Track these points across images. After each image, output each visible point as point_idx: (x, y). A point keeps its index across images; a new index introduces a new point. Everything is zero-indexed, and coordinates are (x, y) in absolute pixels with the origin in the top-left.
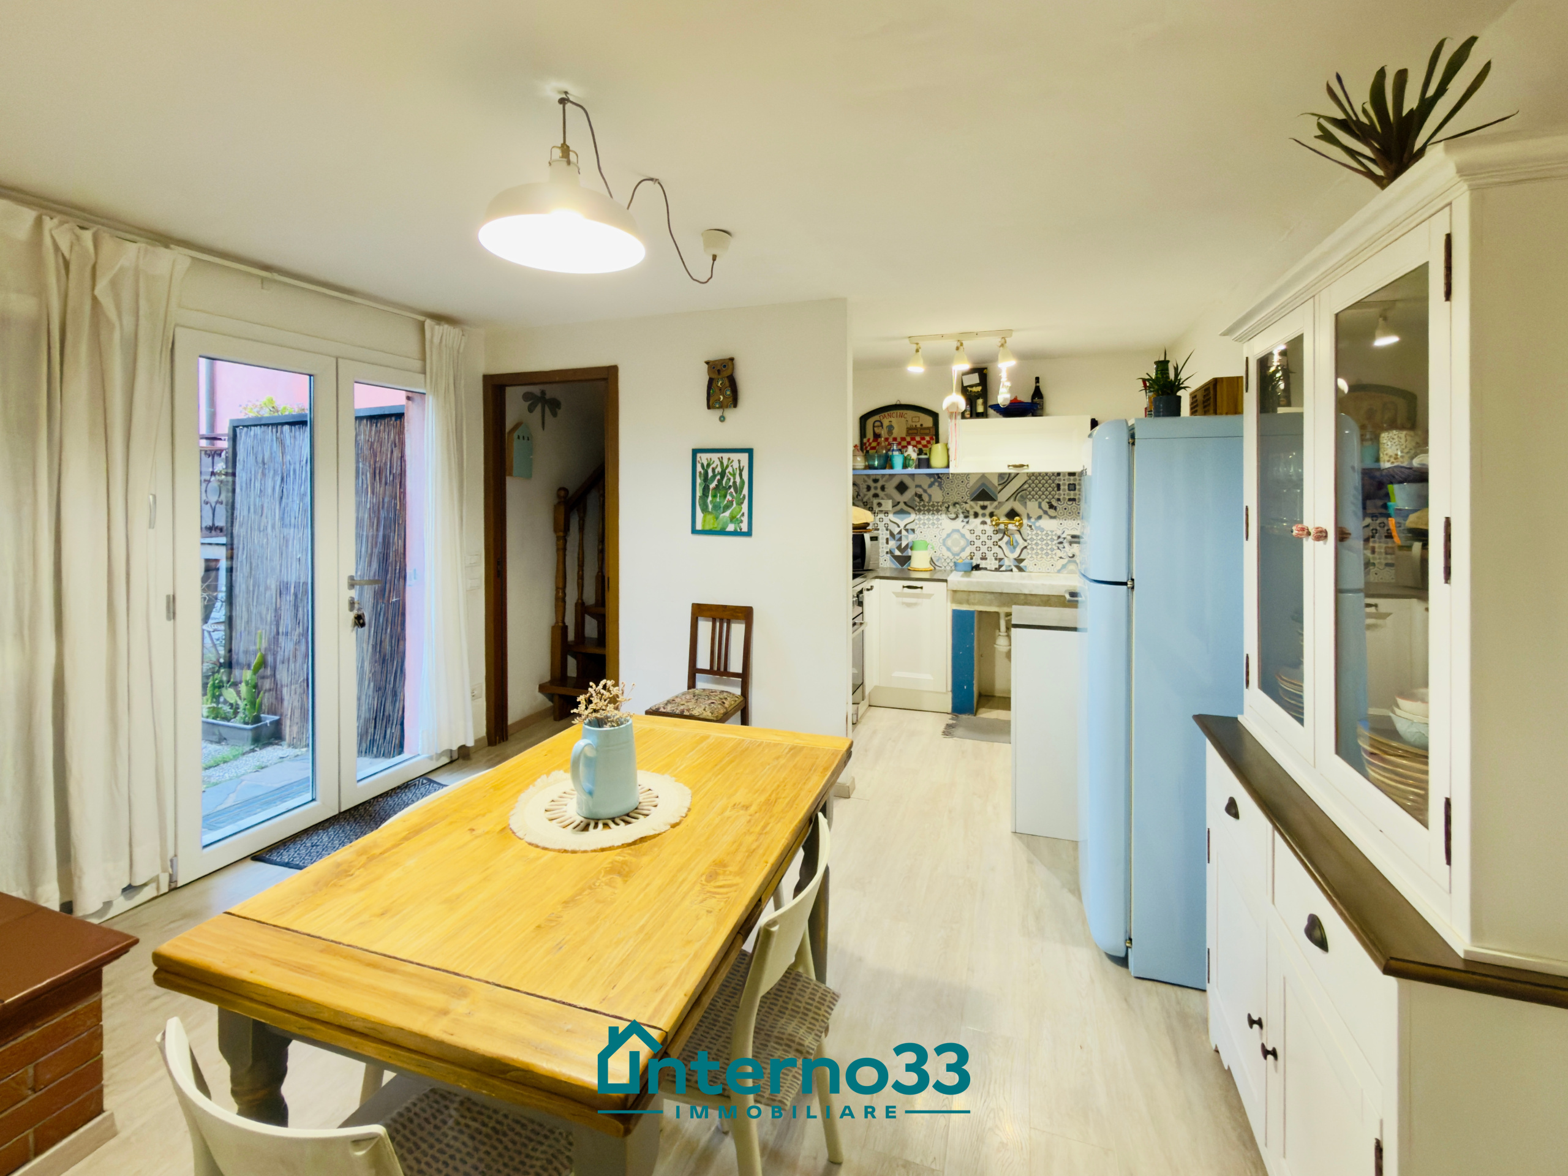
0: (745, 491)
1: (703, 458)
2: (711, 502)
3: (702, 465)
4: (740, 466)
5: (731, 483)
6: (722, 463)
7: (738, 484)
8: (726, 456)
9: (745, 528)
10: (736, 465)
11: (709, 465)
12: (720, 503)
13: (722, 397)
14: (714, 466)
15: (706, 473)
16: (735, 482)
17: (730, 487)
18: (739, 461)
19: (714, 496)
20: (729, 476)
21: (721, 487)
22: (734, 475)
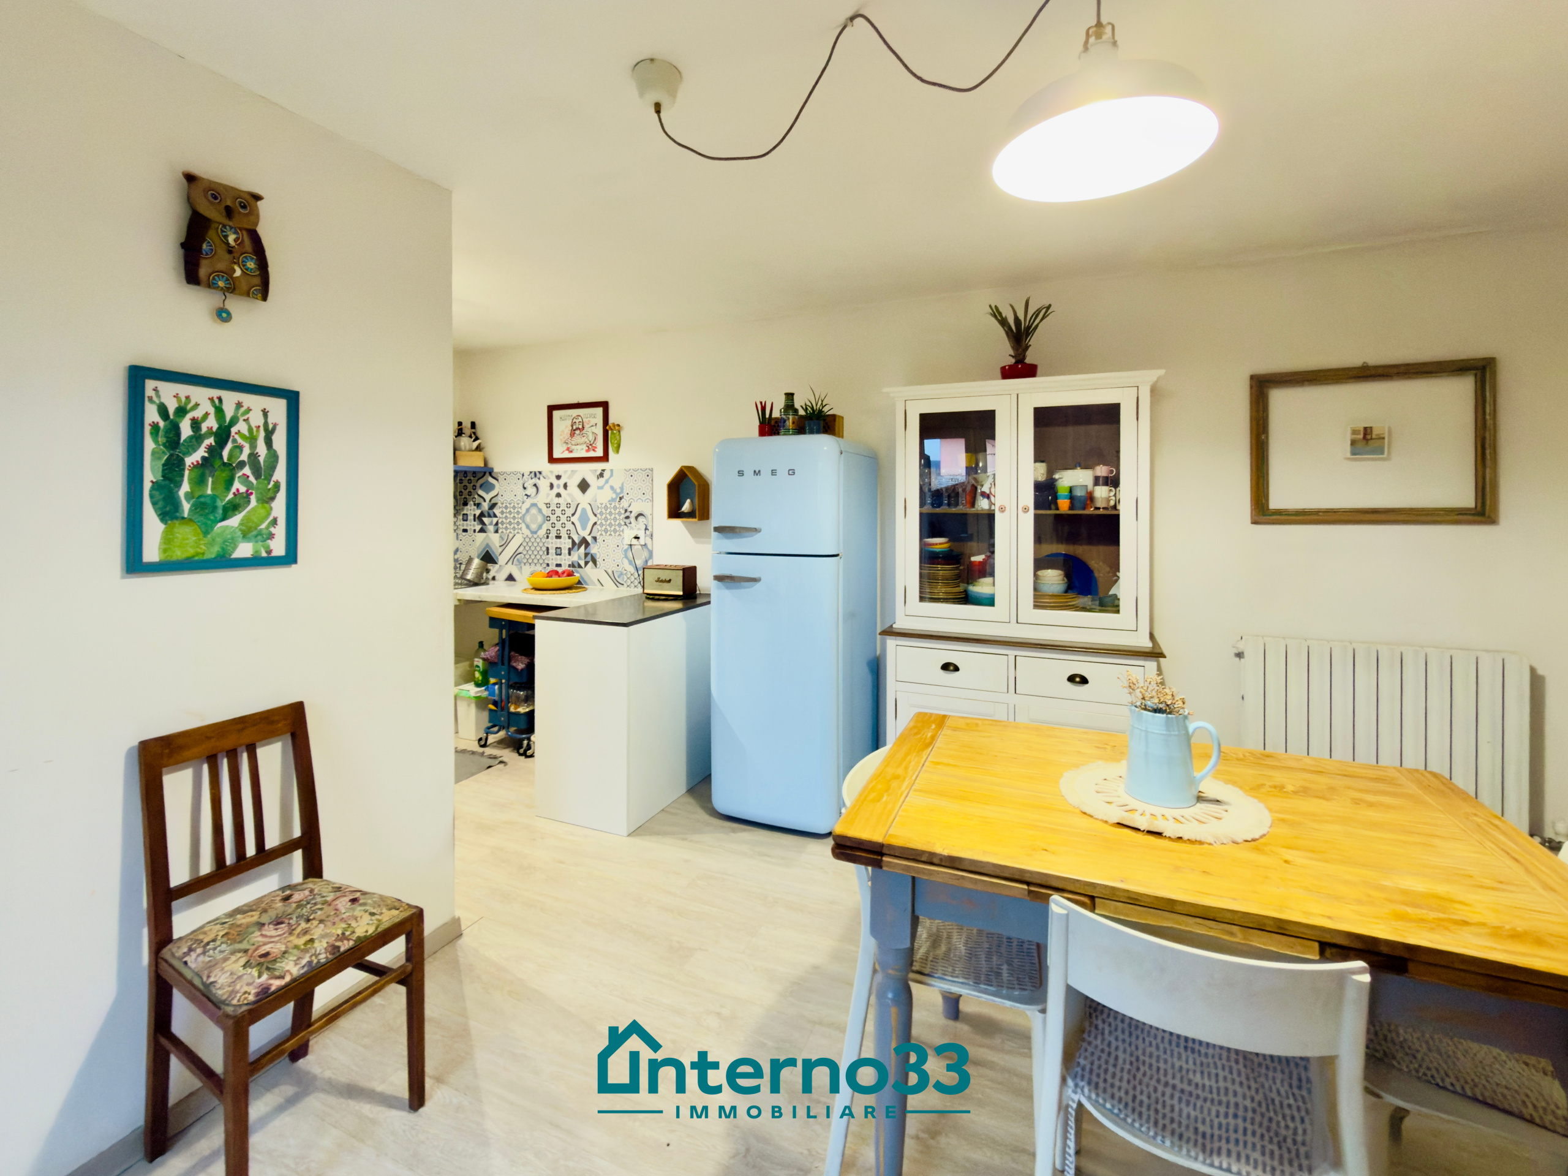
0: (280, 474)
1: (169, 394)
2: (188, 496)
3: (163, 411)
4: (266, 424)
5: (244, 457)
6: (219, 411)
7: (261, 459)
8: (230, 398)
9: (278, 547)
10: (257, 419)
11: (182, 411)
12: (214, 498)
13: (238, 272)
14: (198, 414)
15: (175, 429)
16: (253, 456)
17: (242, 464)
18: (265, 413)
19: (199, 482)
20: (240, 441)
21: (217, 463)
22: (252, 440)
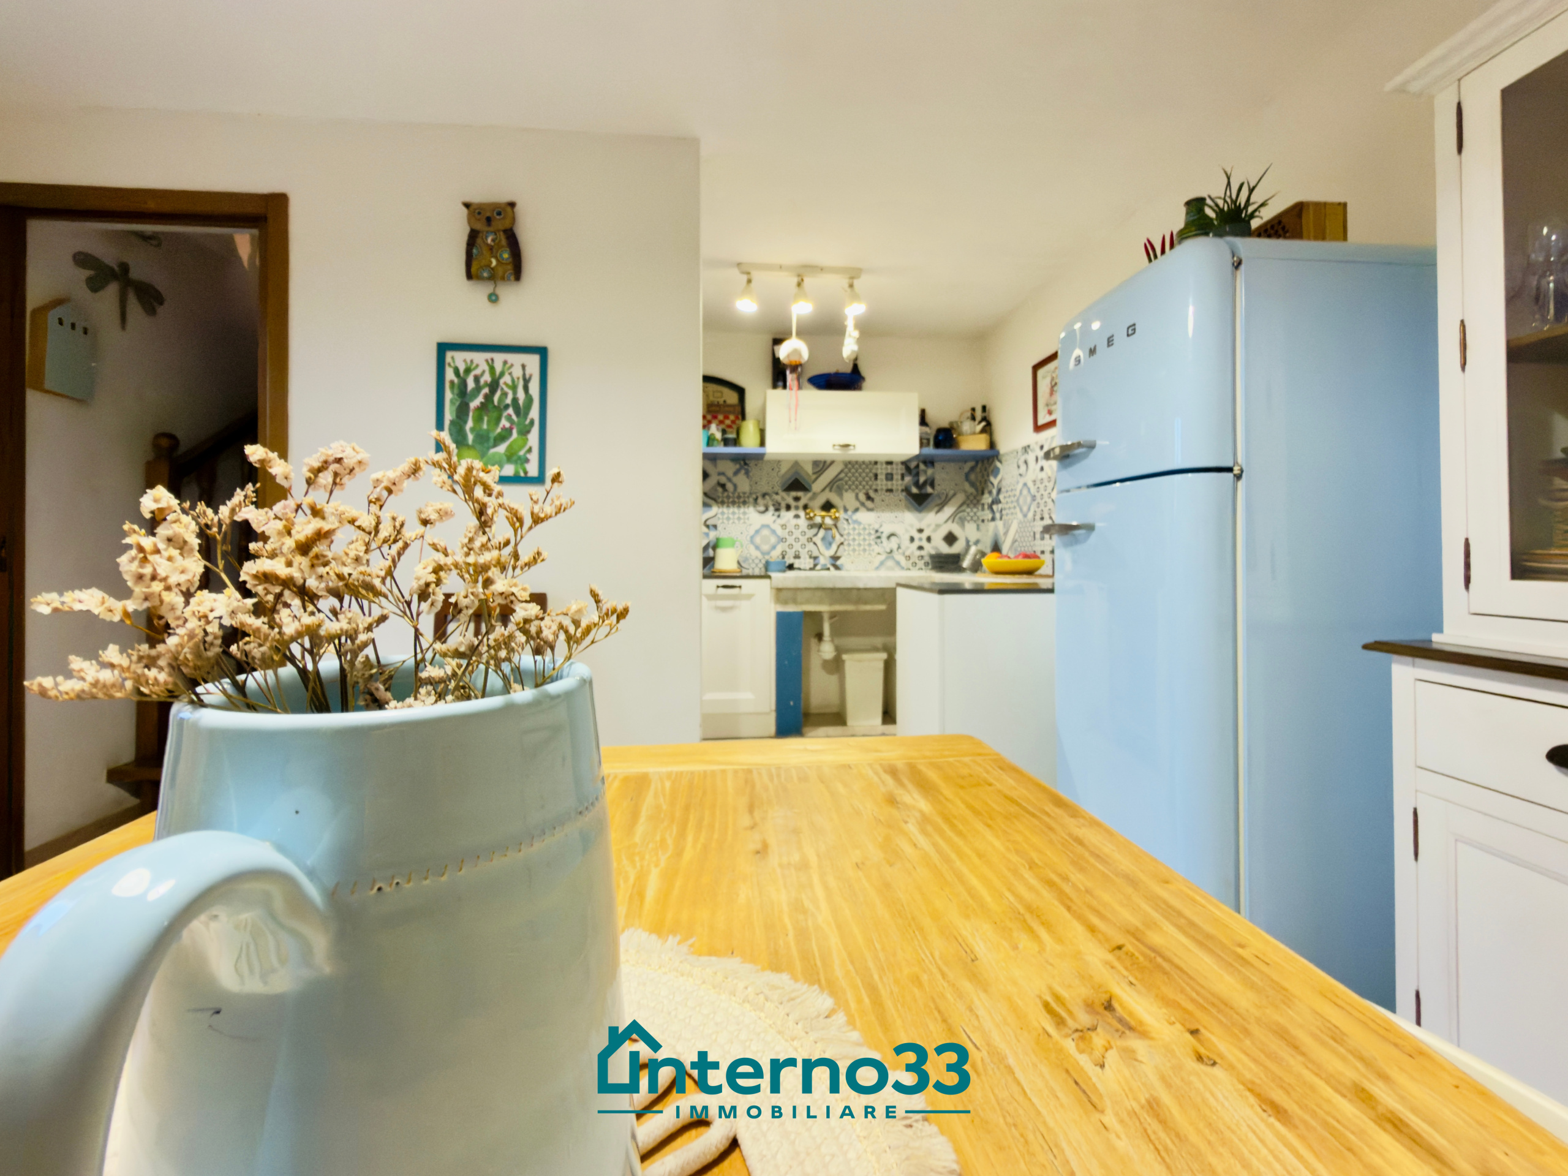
0: (534, 413)
1: (459, 359)
2: (472, 430)
3: (457, 371)
4: (524, 375)
5: (509, 401)
6: (492, 369)
7: (521, 402)
8: (499, 358)
9: (533, 470)
10: (517, 372)
11: (468, 371)
12: (488, 431)
13: (494, 262)
14: (478, 372)
15: (464, 384)
16: (515, 400)
17: (507, 407)
18: (523, 367)
19: (478, 420)
20: (506, 389)
21: (490, 406)
22: (514, 388)
